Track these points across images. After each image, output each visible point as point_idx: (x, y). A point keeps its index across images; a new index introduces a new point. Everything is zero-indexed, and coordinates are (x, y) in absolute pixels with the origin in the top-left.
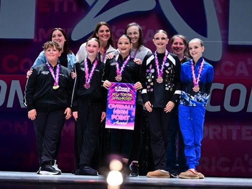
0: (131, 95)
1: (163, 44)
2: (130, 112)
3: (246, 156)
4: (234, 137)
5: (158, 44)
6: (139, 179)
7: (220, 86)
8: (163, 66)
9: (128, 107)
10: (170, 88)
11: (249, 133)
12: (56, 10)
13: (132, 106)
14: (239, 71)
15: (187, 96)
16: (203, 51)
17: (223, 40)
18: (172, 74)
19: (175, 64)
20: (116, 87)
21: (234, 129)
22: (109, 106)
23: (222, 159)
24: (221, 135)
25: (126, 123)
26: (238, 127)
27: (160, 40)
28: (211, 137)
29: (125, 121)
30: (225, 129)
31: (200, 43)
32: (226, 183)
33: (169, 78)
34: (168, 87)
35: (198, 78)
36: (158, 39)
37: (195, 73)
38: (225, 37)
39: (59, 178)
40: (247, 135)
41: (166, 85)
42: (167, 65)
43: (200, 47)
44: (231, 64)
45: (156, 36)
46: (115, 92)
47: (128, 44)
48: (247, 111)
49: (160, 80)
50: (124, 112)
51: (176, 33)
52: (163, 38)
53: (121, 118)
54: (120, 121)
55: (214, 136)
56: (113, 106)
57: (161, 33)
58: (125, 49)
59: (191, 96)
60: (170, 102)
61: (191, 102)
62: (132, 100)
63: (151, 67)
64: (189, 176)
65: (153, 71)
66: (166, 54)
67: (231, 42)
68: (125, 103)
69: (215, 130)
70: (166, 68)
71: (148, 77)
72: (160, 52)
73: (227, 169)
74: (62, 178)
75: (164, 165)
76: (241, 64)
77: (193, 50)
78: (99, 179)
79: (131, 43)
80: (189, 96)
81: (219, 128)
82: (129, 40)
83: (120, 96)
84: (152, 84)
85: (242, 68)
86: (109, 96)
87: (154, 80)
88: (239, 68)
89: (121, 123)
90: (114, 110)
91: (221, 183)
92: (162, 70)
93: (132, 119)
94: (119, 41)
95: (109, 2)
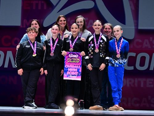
0: (79, 59)
1: (99, 29)
2: (78, 70)
3: (149, 97)
4: (142, 85)
5: (96, 29)
6: (84, 111)
7: (134, 54)
8: (98, 42)
9: (77, 67)
10: (103, 56)
11: (151, 83)
12: (34, 8)
13: (79, 66)
14: (145, 45)
15: (113, 61)
16: (122, 33)
17: (135, 26)
18: (104, 47)
19: (106, 41)
20: (70, 55)
21: (142, 80)
22: (65, 66)
23: (135, 99)
24: (134, 84)
25: (76, 76)
26: (144, 80)
27: (97, 26)
28: (128, 85)
29: (75, 75)
30: (136, 80)
31: (120, 28)
32: (137, 113)
33: (102, 49)
34: (101, 55)
35: (119, 50)
36: (96, 25)
37: (117, 46)
38: (137, 24)
39: (36, 111)
40: (150, 84)
41: (101, 54)
42: (101, 41)
43: (120, 31)
44: (140, 41)
45: (94, 24)
46: (69, 58)
47: (77, 28)
48: (150, 70)
49: (97, 51)
50: (74, 70)
51: (106, 22)
52: (99, 25)
53: (73, 73)
54: (72, 75)
55: (130, 85)
56: (68, 66)
57: (98, 22)
58: (75, 32)
59: (116, 61)
60: (103, 64)
61: (115, 64)
62: (79, 62)
63: (91, 43)
64: (115, 109)
65: (92, 45)
66: (101, 35)
67: (140, 28)
68: (75, 64)
69: (130, 81)
70: (100, 43)
71: (89, 49)
72: (97, 33)
73: (138, 105)
74: (38, 110)
75: (99, 102)
76: (146, 41)
77: (116, 32)
78: (60, 111)
79: (79, 28)
80: (114, 60)
81: (133, 80)
82: (77, 26)
83: (72, 60)
84: (92, 53)
85: (146, 44)
86: (66, 60)
87: (93, 51)
88: (144, 43)
89: (73, 76)
90: (69, 69)
91: (134, 113)
92: (98, 45)
93: (79, 74)
94: (72, 27)
95: (68, 1)
